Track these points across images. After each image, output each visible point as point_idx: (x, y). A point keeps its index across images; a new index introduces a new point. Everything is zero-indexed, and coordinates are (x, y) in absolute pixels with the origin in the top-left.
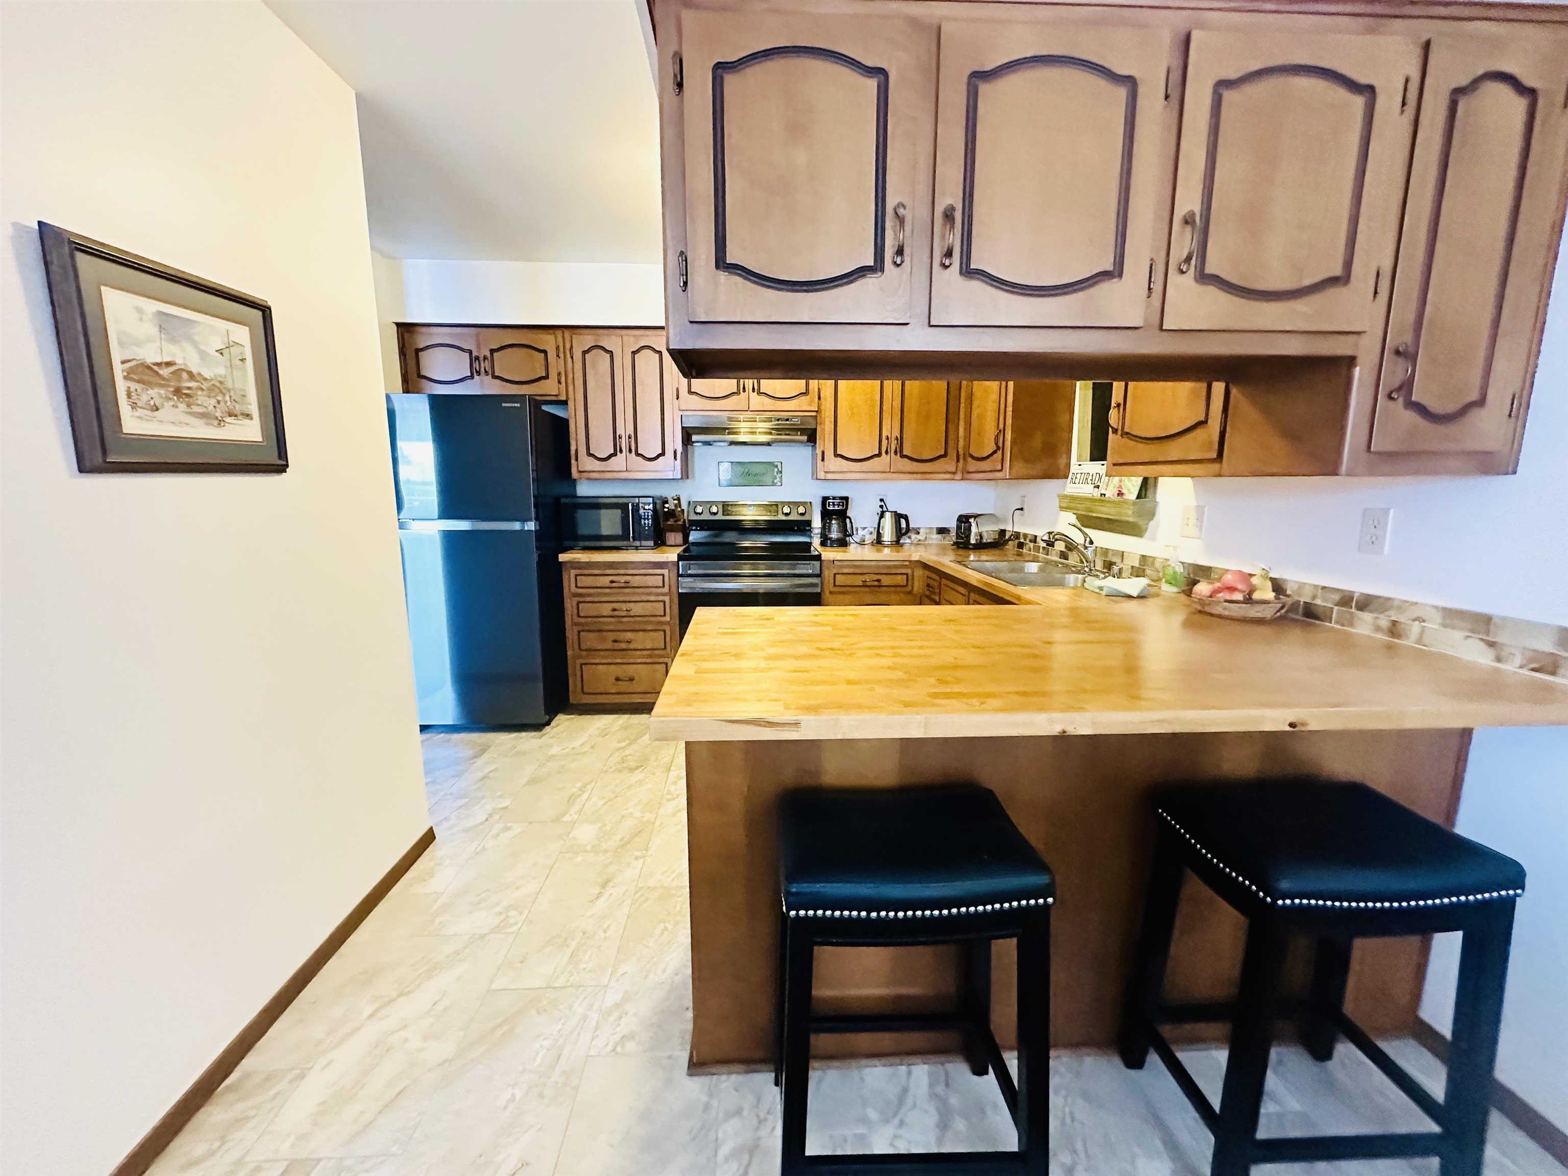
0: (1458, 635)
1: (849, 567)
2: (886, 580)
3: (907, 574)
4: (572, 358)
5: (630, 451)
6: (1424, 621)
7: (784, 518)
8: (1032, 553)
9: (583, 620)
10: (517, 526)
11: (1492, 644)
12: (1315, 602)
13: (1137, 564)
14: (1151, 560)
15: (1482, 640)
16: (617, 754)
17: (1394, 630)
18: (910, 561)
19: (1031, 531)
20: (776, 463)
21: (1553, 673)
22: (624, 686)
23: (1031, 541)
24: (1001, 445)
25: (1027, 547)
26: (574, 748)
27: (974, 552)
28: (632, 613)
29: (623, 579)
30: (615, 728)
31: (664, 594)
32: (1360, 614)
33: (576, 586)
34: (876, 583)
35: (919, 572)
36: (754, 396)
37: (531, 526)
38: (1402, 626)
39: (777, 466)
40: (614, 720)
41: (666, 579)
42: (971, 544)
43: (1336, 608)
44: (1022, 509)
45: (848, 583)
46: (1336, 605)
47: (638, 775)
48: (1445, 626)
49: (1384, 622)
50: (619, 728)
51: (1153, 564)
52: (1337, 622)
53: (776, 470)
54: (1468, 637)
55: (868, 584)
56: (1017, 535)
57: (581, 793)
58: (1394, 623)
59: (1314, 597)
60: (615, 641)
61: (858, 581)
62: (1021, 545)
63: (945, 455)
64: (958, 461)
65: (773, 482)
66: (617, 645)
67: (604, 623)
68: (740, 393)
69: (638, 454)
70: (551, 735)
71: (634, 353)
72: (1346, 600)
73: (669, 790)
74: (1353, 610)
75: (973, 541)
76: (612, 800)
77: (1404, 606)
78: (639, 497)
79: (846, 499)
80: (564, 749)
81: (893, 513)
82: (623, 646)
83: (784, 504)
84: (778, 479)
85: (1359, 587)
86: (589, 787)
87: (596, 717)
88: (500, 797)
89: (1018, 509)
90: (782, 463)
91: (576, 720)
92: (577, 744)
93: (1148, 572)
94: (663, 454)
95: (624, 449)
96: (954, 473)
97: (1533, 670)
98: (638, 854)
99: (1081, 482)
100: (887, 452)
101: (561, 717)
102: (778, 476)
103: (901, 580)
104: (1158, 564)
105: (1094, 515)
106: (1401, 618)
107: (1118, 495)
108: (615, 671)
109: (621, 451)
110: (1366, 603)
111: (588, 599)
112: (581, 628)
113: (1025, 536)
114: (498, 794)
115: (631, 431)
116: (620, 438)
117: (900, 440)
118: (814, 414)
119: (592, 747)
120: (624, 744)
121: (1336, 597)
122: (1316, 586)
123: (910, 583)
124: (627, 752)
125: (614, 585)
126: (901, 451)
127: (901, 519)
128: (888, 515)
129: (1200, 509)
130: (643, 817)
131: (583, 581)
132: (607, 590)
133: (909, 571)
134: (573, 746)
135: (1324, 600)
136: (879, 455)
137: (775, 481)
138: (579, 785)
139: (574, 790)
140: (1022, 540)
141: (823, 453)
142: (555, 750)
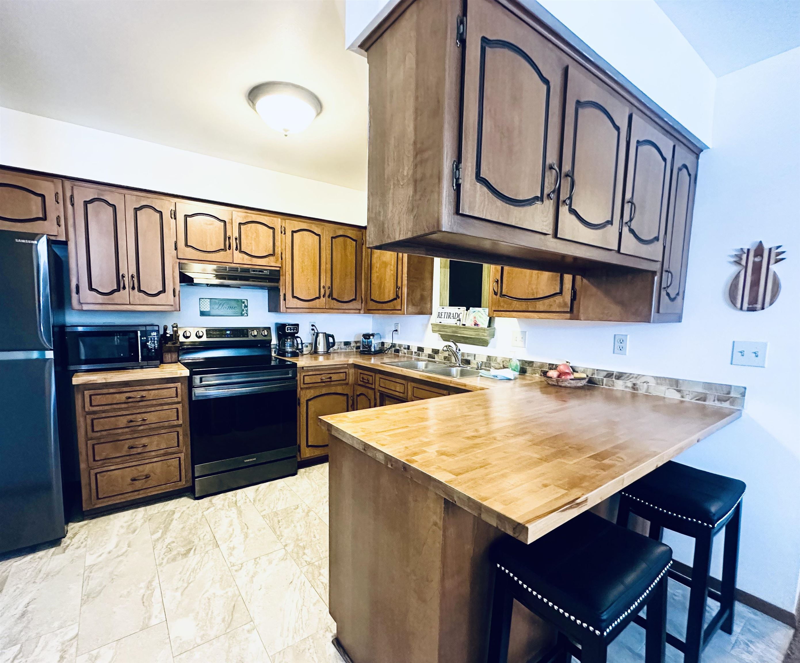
0: (663, 388)
1: (312, 370)
2: (335, 377)
3: (346, 372)
4: (73, 205)
5: (133, 288)
6: (648, 383)
7: (253, 339)
8: (406, 355)
9: (99, 434)
10: (35, 355)
11: (679, 391)
12: (593, 376)
13: (485, 360)
14: (494, 358)
15: (675, 389)
16: (159, 546)
17: (634, 387)
18: (347, 364)
19: (405, 343)
20: (243, 300)
21: (705, 401)
22: (138, 484)
23: (405, 348)
24: (400, 295)
25: (402, 352)
26: (109, 552)
27: (374, 356)
28: (147, 422)
29: (138, 395)
30: (139, 524)
31: (178, 403)
32: (618, 381)
33: (91, 405)
34: (329, 380)
35: (352, 371)
36: (236, 253)
37: (50, 355)
38: (637, 386)
39: (244, 303)
40: (132, 515)
41: (179, 390)
42: (372, 352)
43: (605, 379)
44: (396, 331)
45: (314, 381)
46: (605, 377)
47: (193, 559)
48: (657, 384)
49: (630, 385)
50: (142, 521)
51: (496, 360)
52: (606, 385)
53: (243, 305)
54: (668, 389)
55: (324, 380)
56: (393, 345)
57: (150, 592)
58: (634, 384)
59: (593, 374)
60: (131, 448)
61: (318, 379)
62: (397, 351)
63: (354, 300)
64: (362, 303)
65: (242, 313)
66: (134, 451)
67: (117, 434)
68: (226, 250)
69: (140, 291)
70: (76, 546)
71: (136, 210)
72: (609, 375)
73: (231, 563)
74: (614, 379)
75: (373, 350)
76: (187, 587)
77: (638, 376)
78: (145, 326)
79: (298, 325)
80: (100, 555)
81: (324, 334)
82: (139, 450)
83: (253, 329)
84: (245, 311)
85: (615, 369)
86: (155, 583)
87: (111, 516)
88: (60, 627)
89: (395, 331)
90: (247, 300)
91: (91, 524)
92: (111, 546)
93: (493, 364)
94: (164, 291)
95: (127, 286)
96: (360, 310)
97: (696, 400)
98: (248, 627)
99: (446, 317)
100: (324, 296)
101: (72, 526)
102: (245, 310)
103: (342, 376)
104: (499, 360)
105: (459, 335)
106: (638, 382)
107: (475, 325)
108: (130, 473)
109: (124, 288)
110: (620, 376)
111: (104, 415)
112: (95, 442)
113: (400, 346)
114: (56, 624)
115: (133, 270)
116: (123, 276)
117: (331, 288)
118: (278, 269)
119: (129, 546)
120: (158, 535)
121: (605, 373)
122: (594, 370)
123: (347, 377)
124: (168, 541)
125: (130, 400)
126: (332, 296)
127: (329, 338)
128: (321, 335)
129: (524, 333)
130: (227, 592)
131: (97, 400)
132: (123, 406)
133: (346, 370)
134: (108, 550)
135: (598, 375)
136: (319, 298)
137: (243, 313)
138: (143, 585)
139: (142, 591)
140: (398, 348)
141: (285, 295)
142: (90, 560)
